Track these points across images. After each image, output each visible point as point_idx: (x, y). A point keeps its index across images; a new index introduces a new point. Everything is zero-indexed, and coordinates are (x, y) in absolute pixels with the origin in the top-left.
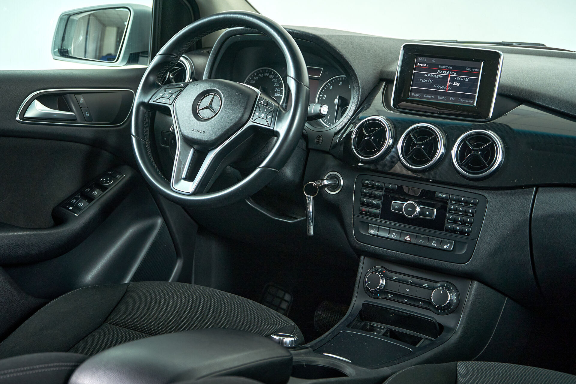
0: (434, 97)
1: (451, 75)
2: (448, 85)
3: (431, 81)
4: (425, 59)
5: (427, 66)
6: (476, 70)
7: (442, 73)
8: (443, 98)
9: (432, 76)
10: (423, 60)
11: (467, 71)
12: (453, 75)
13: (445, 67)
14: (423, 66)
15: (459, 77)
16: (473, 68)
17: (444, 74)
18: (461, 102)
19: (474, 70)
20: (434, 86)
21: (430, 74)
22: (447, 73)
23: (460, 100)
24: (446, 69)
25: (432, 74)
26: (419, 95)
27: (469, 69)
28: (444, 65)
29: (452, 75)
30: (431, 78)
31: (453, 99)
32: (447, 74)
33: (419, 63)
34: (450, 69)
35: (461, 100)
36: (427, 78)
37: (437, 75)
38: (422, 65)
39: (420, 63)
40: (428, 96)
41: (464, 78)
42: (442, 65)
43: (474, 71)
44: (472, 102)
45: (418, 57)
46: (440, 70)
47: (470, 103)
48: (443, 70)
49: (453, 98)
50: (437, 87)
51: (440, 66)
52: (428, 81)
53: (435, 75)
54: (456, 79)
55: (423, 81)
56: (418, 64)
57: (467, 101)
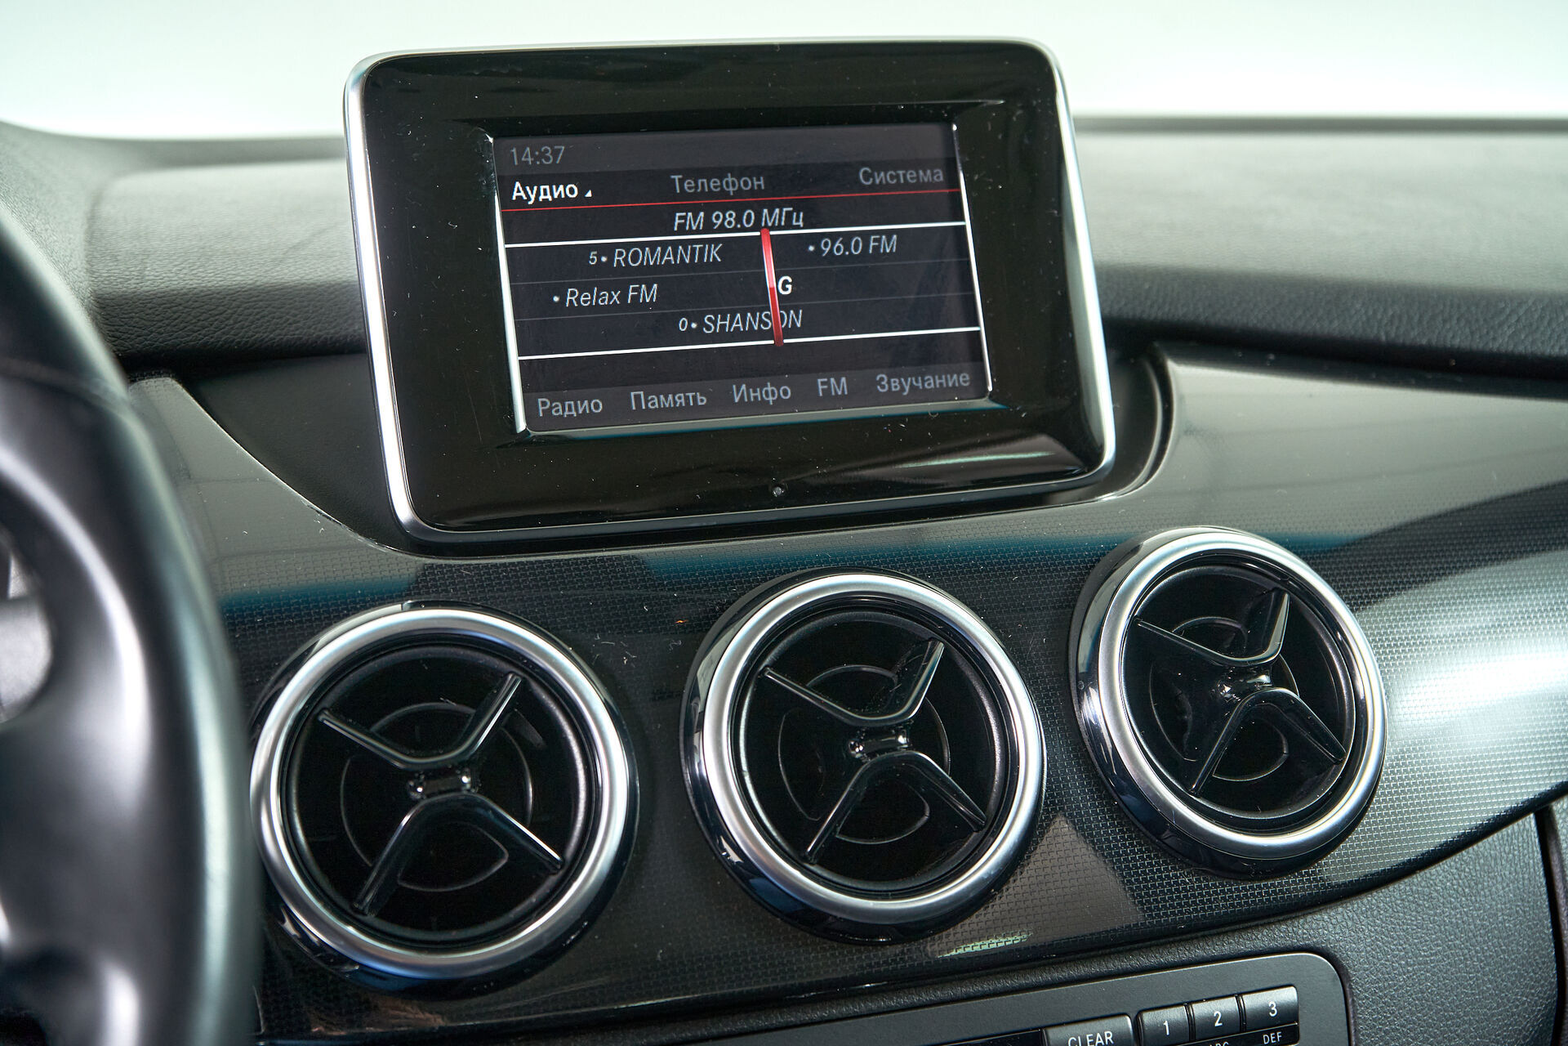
0: (702, 401)
1: (772, 233)
2: (773, 301)
3: (649, 294)
4: (554, 151)
5: (589, 194)
6: (926, 176)
7: (708, 228)
8: (770, 392)
9: (647, 258)
10: (543, 155)
11: (873, 187)
12: (789, 226)
13: (714, 184)
14: (559, 201)
15: (834, 237)
16: (905, 165)
17: (722, 229)
18: (895, 398)
19: (910, 176)
20: (683, 325)
21: (627, 246)
22: (739, 219)
23: (886, 382)
24: (724, 194)
25: (642, 245)
26: (595, 406)
27: (881, 177)
28: (709, 173)
29: (780, 228)
30: (646, 274)
31: (840, 385)
32: (744, 230)
33: (518, 184)
34: (752, 192)
35: (895, 382)
36: (617, 278)
37: (675, 244)
38: (547, 193)
39: (529, 181)
40: (655, 402)
41: (865, 236)
42: (694, 173)
43: (920, 185)
44: (964, 379)
45: (508, 141)
46: (686, 209)
47: (958, 391)
48: (710, 203)
49: (838, 382)
50: (701, 324)
51: (681, 181)
52: (624, 297)
53: (664, 244)
54: (819, 250)
55: (586, 299)
56: (518, 191)
57: (931, 382)
